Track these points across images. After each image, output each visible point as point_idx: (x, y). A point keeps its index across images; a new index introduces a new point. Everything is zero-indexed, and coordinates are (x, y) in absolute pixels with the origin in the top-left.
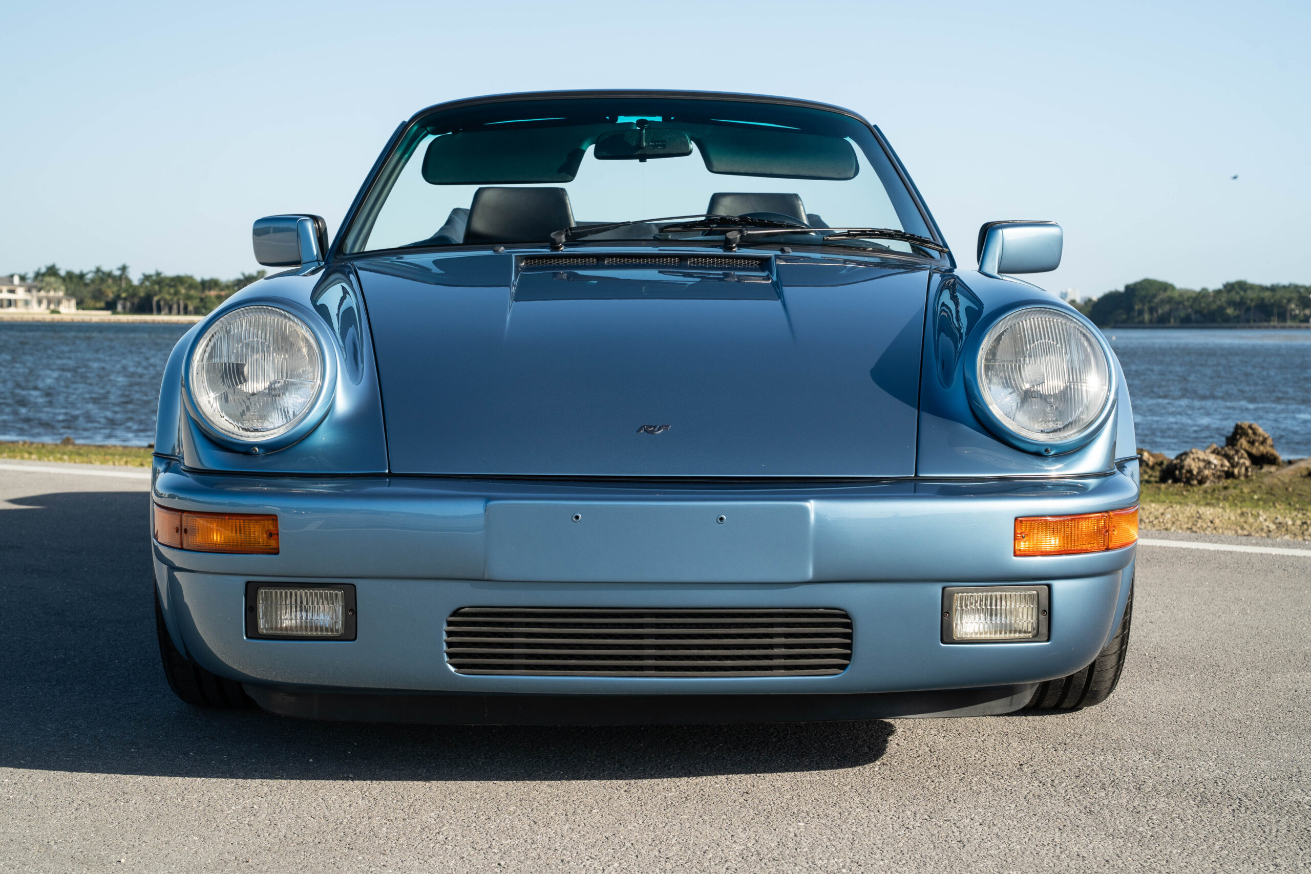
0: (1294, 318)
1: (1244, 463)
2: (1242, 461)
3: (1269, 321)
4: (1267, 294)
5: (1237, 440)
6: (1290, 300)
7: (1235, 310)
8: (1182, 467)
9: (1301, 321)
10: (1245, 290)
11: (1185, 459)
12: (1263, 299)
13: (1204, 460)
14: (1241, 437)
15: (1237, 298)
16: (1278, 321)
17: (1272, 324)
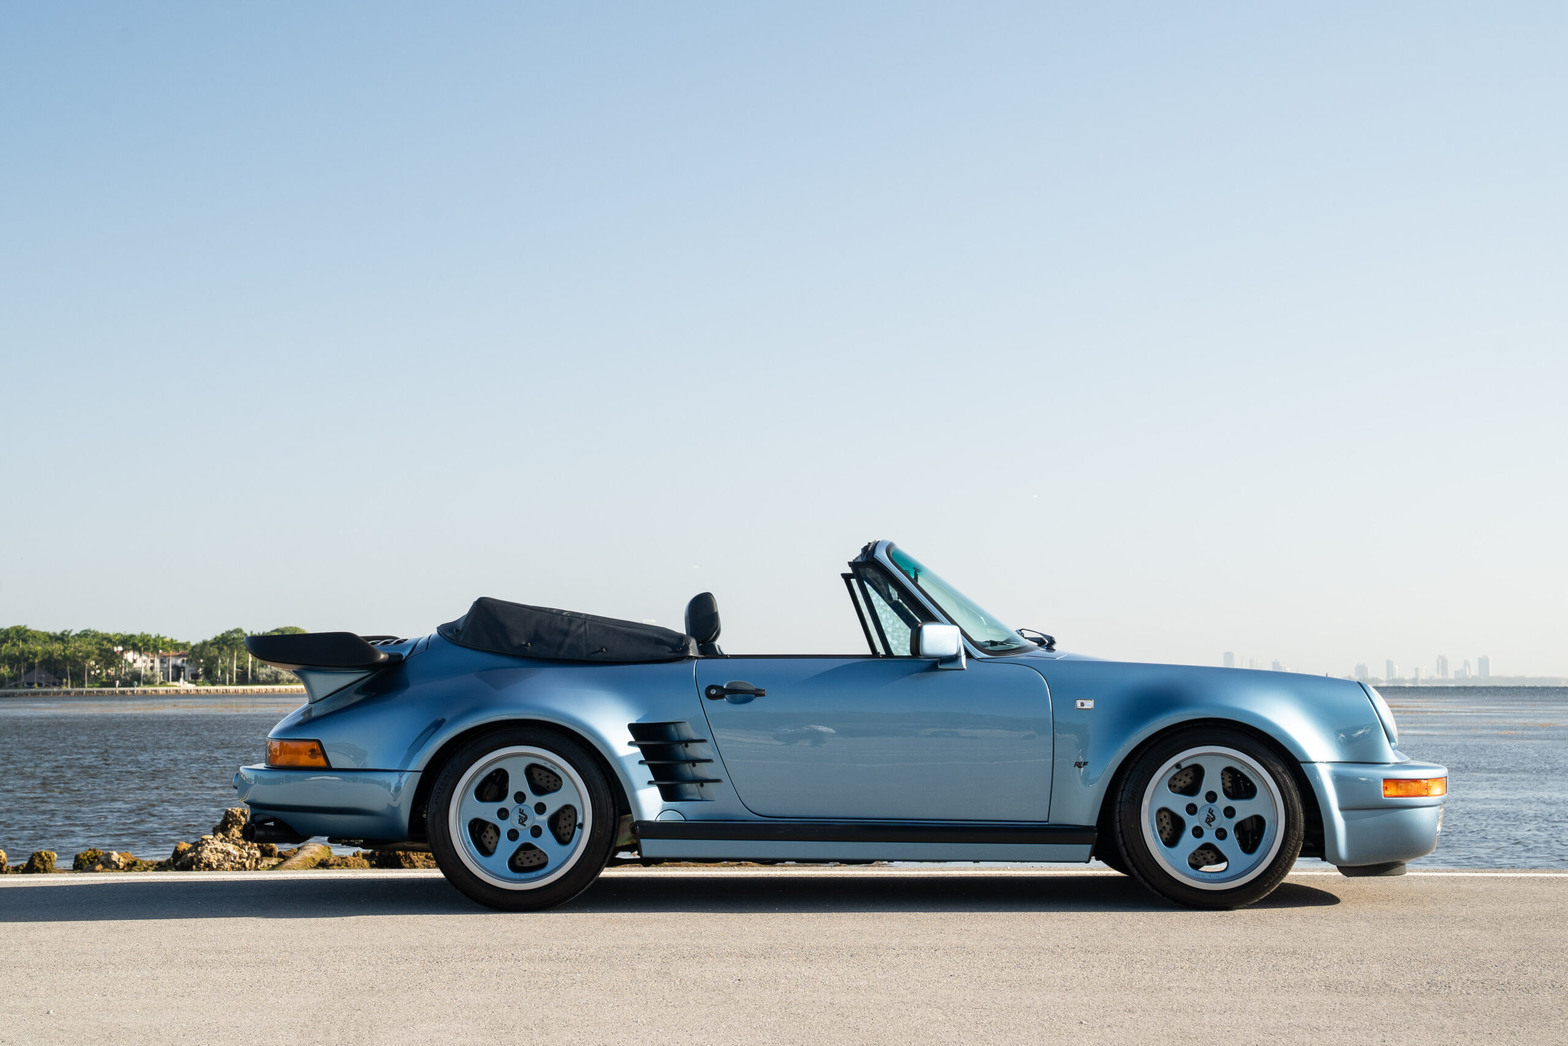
0: (96, 679)
1: (255, 854)
2: (252, 852)
3: (61, 684)
4: (57, 647)
5: (229, 830)
6: (88, 656)
7: (11, 668)
8: (200, 861)
9: (104, 685)
10: (25, 641)
11: (202, 851)
12: (51, 654)
13: (222, 852)
14: (232, 826)
15: (16, 651)
16: (72, 686)
17: (64, 688)
